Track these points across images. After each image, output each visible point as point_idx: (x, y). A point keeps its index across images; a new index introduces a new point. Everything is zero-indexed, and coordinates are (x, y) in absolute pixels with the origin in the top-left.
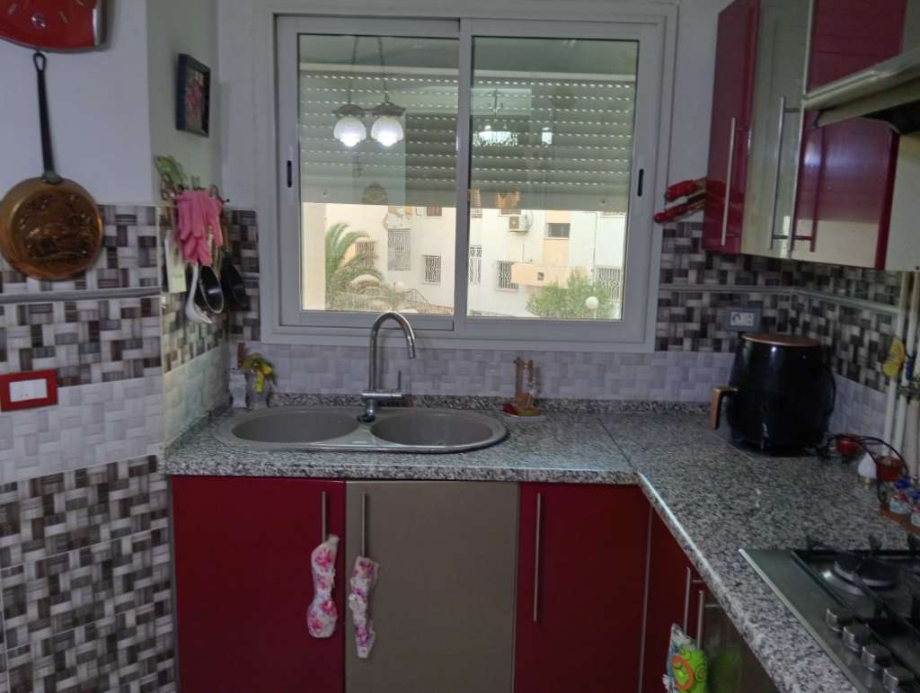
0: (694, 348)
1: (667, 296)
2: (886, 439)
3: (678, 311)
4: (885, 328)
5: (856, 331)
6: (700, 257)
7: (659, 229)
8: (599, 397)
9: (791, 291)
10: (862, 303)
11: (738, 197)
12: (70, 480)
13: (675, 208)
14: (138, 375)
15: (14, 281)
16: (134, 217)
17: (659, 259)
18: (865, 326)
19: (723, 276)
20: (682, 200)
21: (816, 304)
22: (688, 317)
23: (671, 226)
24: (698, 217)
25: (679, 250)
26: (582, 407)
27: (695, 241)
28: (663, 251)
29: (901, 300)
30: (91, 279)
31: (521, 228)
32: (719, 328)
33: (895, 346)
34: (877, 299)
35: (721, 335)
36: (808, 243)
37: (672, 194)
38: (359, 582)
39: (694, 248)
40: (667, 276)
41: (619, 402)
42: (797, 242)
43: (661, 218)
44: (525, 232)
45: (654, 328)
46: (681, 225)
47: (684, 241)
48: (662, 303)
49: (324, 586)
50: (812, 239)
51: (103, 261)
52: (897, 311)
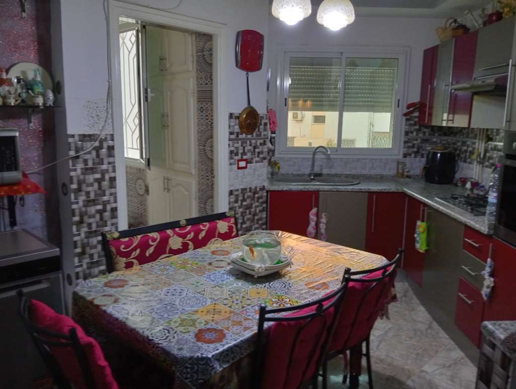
0: (415, 157)
1: (406, 140)
2: (474, 177)
3: (410, 144)
4: (474, 146)
5: (465, 148)
6: (417, 127)
7: (404, 118)
8: (385, 174)
9: (446, 138)
10: (468, 139)
11: (431, 108)
12: (248, 190)
13: (409, 112)
14: (262, 162)
15: (241, 134)
16: (263, 117)
17: (404, 127)
18: (468, 146)
19: (424, 133)
20: (412, 109)
21: (454, 141)
22: (413, 147)
23: (408, 117)
24: (417, 114)
25: (410, 125)
26: (379, 177)
27: (416, 122)
28: (406, 125)
29: (478, 138)
30: (254, 134)
31: (299, 118)
32: (423, 150)
33: (476, 151)
34: (471, 138)
35: (424, 152)
36: (451, 122)
37: (409, 106)
38: (324, 220)
39: (415, 125)
40: (407, 133)
41: (390, 175)
42: (449, 122)
43: (405, 115)
44: (301, 121)
45: (403, 151)
46: (411, 117)
47: (412, 122)
48: (405, 142)
49: (313, 222)
50: (453, 120)
51: (257, 130)
52: (477, 141)
